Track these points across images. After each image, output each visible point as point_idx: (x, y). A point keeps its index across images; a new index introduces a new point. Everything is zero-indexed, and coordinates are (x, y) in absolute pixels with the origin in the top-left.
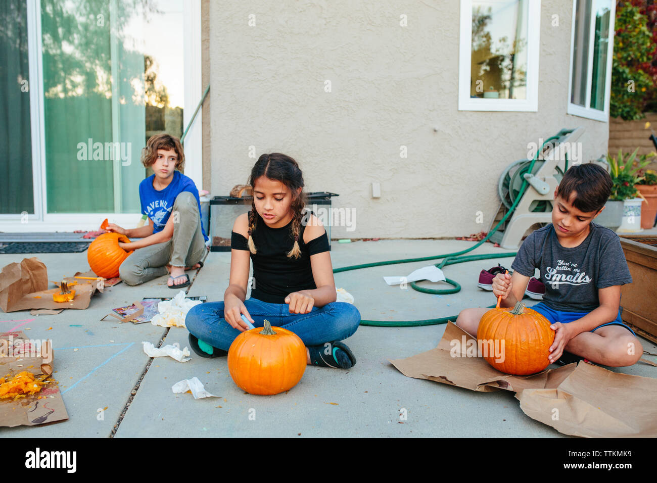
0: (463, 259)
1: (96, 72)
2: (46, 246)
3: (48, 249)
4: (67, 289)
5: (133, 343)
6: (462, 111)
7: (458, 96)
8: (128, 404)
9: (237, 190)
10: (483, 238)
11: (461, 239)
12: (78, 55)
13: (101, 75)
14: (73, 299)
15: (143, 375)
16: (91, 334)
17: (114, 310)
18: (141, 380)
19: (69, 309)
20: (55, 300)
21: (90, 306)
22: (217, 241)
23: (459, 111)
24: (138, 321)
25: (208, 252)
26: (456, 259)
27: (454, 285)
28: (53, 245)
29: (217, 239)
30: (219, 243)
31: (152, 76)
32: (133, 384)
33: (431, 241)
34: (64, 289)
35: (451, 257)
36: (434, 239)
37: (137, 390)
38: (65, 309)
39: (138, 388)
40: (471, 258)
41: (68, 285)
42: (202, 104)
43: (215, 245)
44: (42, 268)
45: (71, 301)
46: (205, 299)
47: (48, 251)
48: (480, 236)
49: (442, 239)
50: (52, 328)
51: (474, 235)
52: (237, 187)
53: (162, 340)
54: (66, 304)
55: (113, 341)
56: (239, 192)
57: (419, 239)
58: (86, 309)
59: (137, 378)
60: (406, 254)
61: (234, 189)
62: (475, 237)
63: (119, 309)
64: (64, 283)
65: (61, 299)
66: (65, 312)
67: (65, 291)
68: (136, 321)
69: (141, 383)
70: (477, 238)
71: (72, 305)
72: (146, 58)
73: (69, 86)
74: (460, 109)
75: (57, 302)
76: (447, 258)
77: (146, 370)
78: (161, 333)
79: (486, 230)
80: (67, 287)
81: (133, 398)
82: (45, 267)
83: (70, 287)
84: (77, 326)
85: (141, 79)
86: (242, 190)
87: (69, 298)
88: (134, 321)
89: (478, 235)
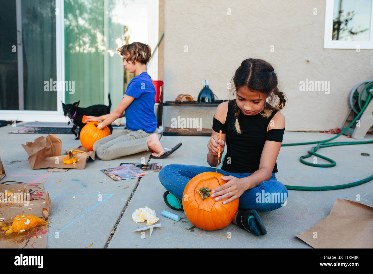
0: (330, 145)
1: (96, 35)
2: (63, 130)
3: (64, 131)
4: (73, 156)
5: (113, 194)
6: (326, 49)
7: (323, 39)
8: (108, 242)
9: (180, 97)
10: (338, 132)
11: (323, 132)
12: (87, 26)
13: (99, 36)
14: (76, 163)
15: (120, 218)
16: (85, 186)
17: (101, 170)
18: (118, 222)
19: (73, 169)
20: (65, 162)
21: (86, 167)
22: (167, 129)
23: (324, 49)
24: (117, 179)
25: (161, 136)
26: (325, 144)
27: (331, 161)
28: (67, 130)
29: (167, 128)
30: (168, 130)
31: (128, 37)
32: (112, 226)
33: (303, 133)
34: (71, 155)
35: (322, 143)
36: (305, 132)
37: (115, 230)
38: (70, 169)
39: (116, 229)
40: (336, 144)
41: (73, 153)
42: (159, 45)
43: (166, 132)
44: (59, 142)
45: (74, 163)
46: (161, 165)
47: (63, 133)
48: (336, 130)
49: (310, 132)
50: (60, 181)
51: (332, 130)
52: (180, 95)
53: (133, 193)
54: (71, 165)
55: (100, 192)
56: (181, 99)
57: (295, 131)
58: (83, 169)
59: (115, 221)
60: (290, 141)
61: (178, 96)
62: (333, 131)
63: (105, 170)
64: (70, 152)
65: (68, 162)
66: (70, 170)
67: (71, 157)
68: (115, 178)
69: (118, 225)
70: (334, 132)
71: (74, 166)
72: (125, 27)
73: (82, 43)
74: (325, 47)
75: (66, 164)
76: (320, 144)
77: (122, 215)
78: (132, 188)
79: (340, 127)
80: (72, 154)
81: (112, 237)
82: (61, 142)
83: (75, 154)
84: (76, 180)
85: (121, 39)
86: (183, 97)
87: (74, 161)
88: (114, 178)
89: (335, 130)
